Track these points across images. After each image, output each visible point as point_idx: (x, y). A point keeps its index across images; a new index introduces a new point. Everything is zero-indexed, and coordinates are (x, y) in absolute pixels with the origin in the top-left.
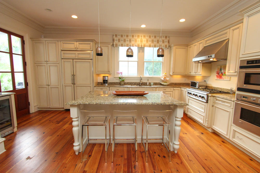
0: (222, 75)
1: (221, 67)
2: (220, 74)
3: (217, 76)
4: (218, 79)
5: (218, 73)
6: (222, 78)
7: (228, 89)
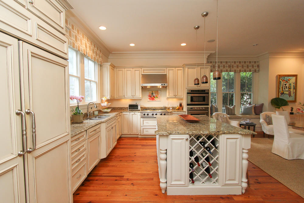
0: (154, 98)
1: (152, 92)
2: (152, 96)
3: (149, 98)
4: (151, 100)
5: (150, 96)
6: (154, 100)
7: (160, 107)
